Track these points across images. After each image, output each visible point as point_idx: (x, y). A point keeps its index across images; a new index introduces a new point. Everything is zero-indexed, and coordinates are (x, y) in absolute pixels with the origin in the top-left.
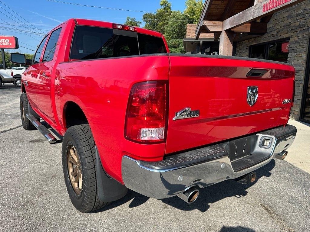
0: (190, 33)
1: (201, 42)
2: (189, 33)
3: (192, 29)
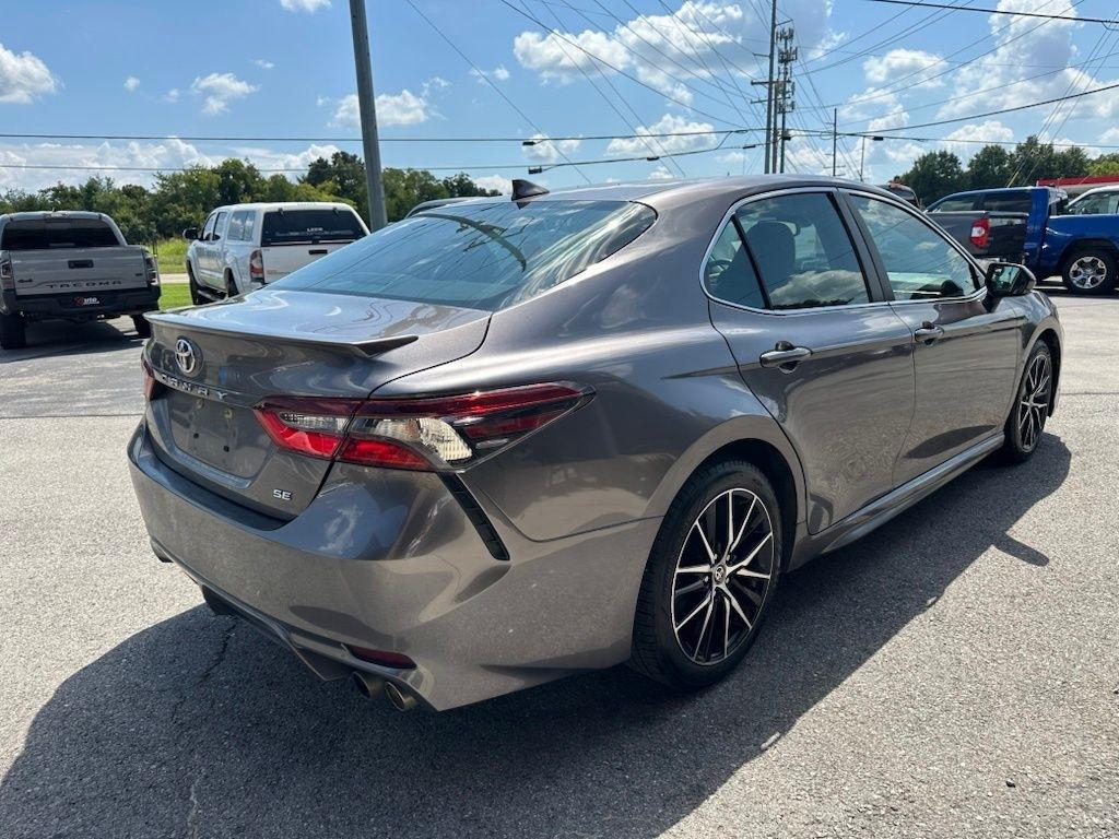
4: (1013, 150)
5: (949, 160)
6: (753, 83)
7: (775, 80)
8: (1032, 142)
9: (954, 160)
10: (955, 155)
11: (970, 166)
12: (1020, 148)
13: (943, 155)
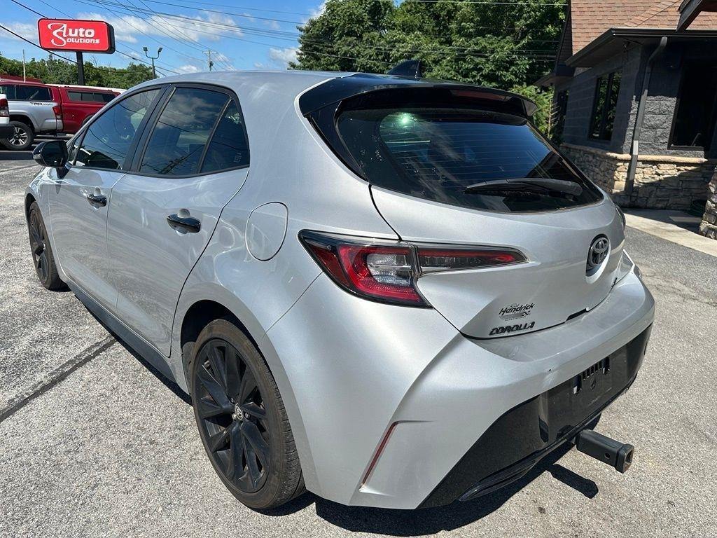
0: (582, 18)
1: (664, 39)
2: (579, 18)
3: (586, 5)
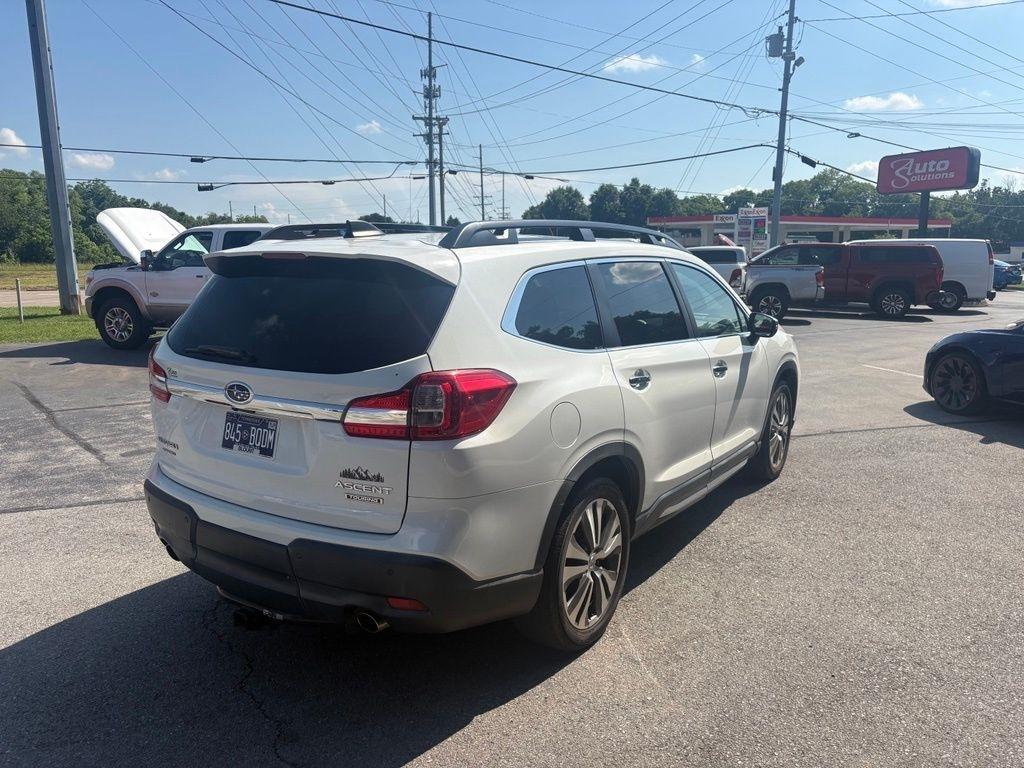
4: (622, 189)
5: (573, 196)
6: (414, 118)
7: (434, 116)
8: (635, 182)
9: (577, 195)
10: (579, 190)
11: (591, 200)
12: (627, 189)
13: (570, 190)
